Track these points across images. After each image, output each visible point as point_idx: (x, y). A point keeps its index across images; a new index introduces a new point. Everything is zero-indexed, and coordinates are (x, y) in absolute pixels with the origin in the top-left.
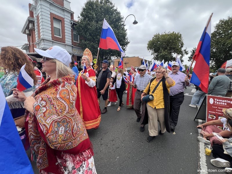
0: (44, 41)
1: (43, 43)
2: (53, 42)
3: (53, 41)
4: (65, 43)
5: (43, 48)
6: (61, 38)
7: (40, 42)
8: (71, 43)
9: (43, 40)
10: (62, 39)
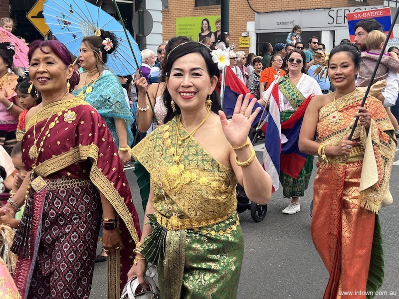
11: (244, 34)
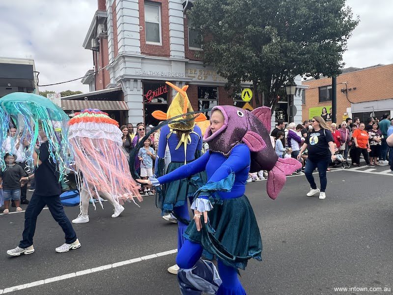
0: (126, 59)
1: (122, 66)
2: (143, 58)
3: (144, 56)
4: (169, 56)
5: (122, 77)
6: (161, 45)
7: (117, 63)
8: (183, 55)
9: (124, 57)
10: (162, 47)
11: (345, 114)
